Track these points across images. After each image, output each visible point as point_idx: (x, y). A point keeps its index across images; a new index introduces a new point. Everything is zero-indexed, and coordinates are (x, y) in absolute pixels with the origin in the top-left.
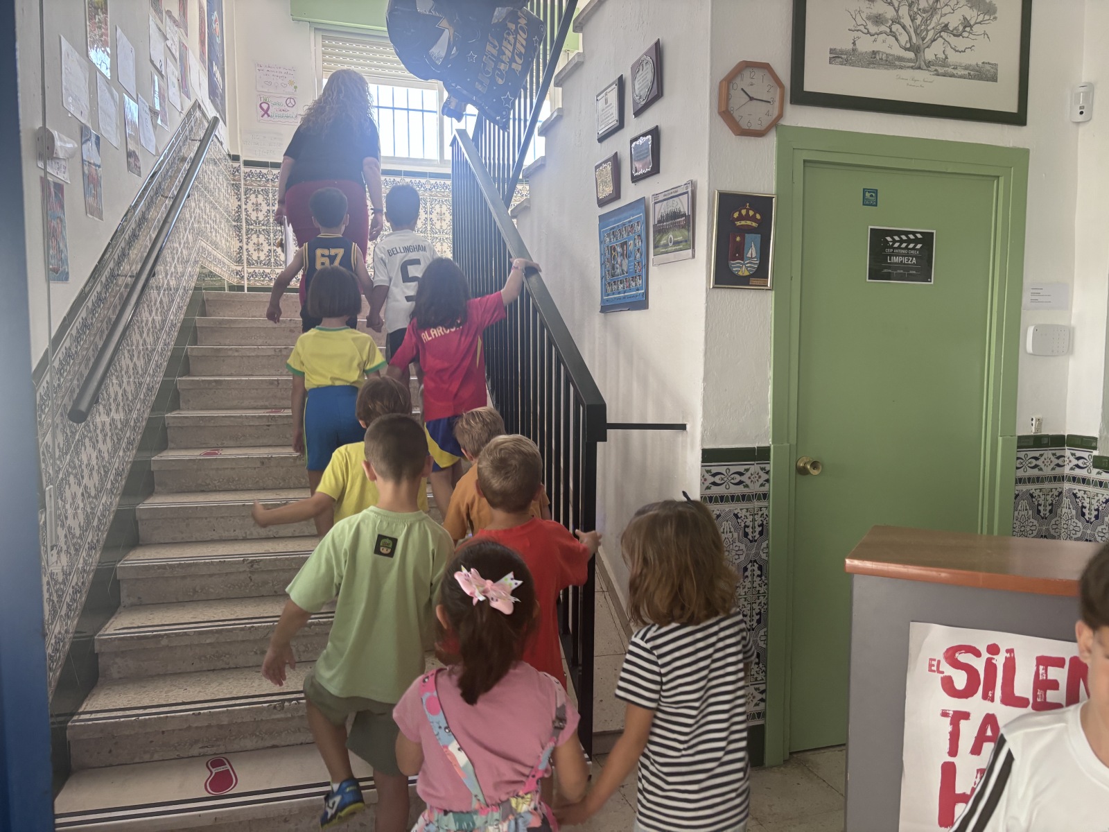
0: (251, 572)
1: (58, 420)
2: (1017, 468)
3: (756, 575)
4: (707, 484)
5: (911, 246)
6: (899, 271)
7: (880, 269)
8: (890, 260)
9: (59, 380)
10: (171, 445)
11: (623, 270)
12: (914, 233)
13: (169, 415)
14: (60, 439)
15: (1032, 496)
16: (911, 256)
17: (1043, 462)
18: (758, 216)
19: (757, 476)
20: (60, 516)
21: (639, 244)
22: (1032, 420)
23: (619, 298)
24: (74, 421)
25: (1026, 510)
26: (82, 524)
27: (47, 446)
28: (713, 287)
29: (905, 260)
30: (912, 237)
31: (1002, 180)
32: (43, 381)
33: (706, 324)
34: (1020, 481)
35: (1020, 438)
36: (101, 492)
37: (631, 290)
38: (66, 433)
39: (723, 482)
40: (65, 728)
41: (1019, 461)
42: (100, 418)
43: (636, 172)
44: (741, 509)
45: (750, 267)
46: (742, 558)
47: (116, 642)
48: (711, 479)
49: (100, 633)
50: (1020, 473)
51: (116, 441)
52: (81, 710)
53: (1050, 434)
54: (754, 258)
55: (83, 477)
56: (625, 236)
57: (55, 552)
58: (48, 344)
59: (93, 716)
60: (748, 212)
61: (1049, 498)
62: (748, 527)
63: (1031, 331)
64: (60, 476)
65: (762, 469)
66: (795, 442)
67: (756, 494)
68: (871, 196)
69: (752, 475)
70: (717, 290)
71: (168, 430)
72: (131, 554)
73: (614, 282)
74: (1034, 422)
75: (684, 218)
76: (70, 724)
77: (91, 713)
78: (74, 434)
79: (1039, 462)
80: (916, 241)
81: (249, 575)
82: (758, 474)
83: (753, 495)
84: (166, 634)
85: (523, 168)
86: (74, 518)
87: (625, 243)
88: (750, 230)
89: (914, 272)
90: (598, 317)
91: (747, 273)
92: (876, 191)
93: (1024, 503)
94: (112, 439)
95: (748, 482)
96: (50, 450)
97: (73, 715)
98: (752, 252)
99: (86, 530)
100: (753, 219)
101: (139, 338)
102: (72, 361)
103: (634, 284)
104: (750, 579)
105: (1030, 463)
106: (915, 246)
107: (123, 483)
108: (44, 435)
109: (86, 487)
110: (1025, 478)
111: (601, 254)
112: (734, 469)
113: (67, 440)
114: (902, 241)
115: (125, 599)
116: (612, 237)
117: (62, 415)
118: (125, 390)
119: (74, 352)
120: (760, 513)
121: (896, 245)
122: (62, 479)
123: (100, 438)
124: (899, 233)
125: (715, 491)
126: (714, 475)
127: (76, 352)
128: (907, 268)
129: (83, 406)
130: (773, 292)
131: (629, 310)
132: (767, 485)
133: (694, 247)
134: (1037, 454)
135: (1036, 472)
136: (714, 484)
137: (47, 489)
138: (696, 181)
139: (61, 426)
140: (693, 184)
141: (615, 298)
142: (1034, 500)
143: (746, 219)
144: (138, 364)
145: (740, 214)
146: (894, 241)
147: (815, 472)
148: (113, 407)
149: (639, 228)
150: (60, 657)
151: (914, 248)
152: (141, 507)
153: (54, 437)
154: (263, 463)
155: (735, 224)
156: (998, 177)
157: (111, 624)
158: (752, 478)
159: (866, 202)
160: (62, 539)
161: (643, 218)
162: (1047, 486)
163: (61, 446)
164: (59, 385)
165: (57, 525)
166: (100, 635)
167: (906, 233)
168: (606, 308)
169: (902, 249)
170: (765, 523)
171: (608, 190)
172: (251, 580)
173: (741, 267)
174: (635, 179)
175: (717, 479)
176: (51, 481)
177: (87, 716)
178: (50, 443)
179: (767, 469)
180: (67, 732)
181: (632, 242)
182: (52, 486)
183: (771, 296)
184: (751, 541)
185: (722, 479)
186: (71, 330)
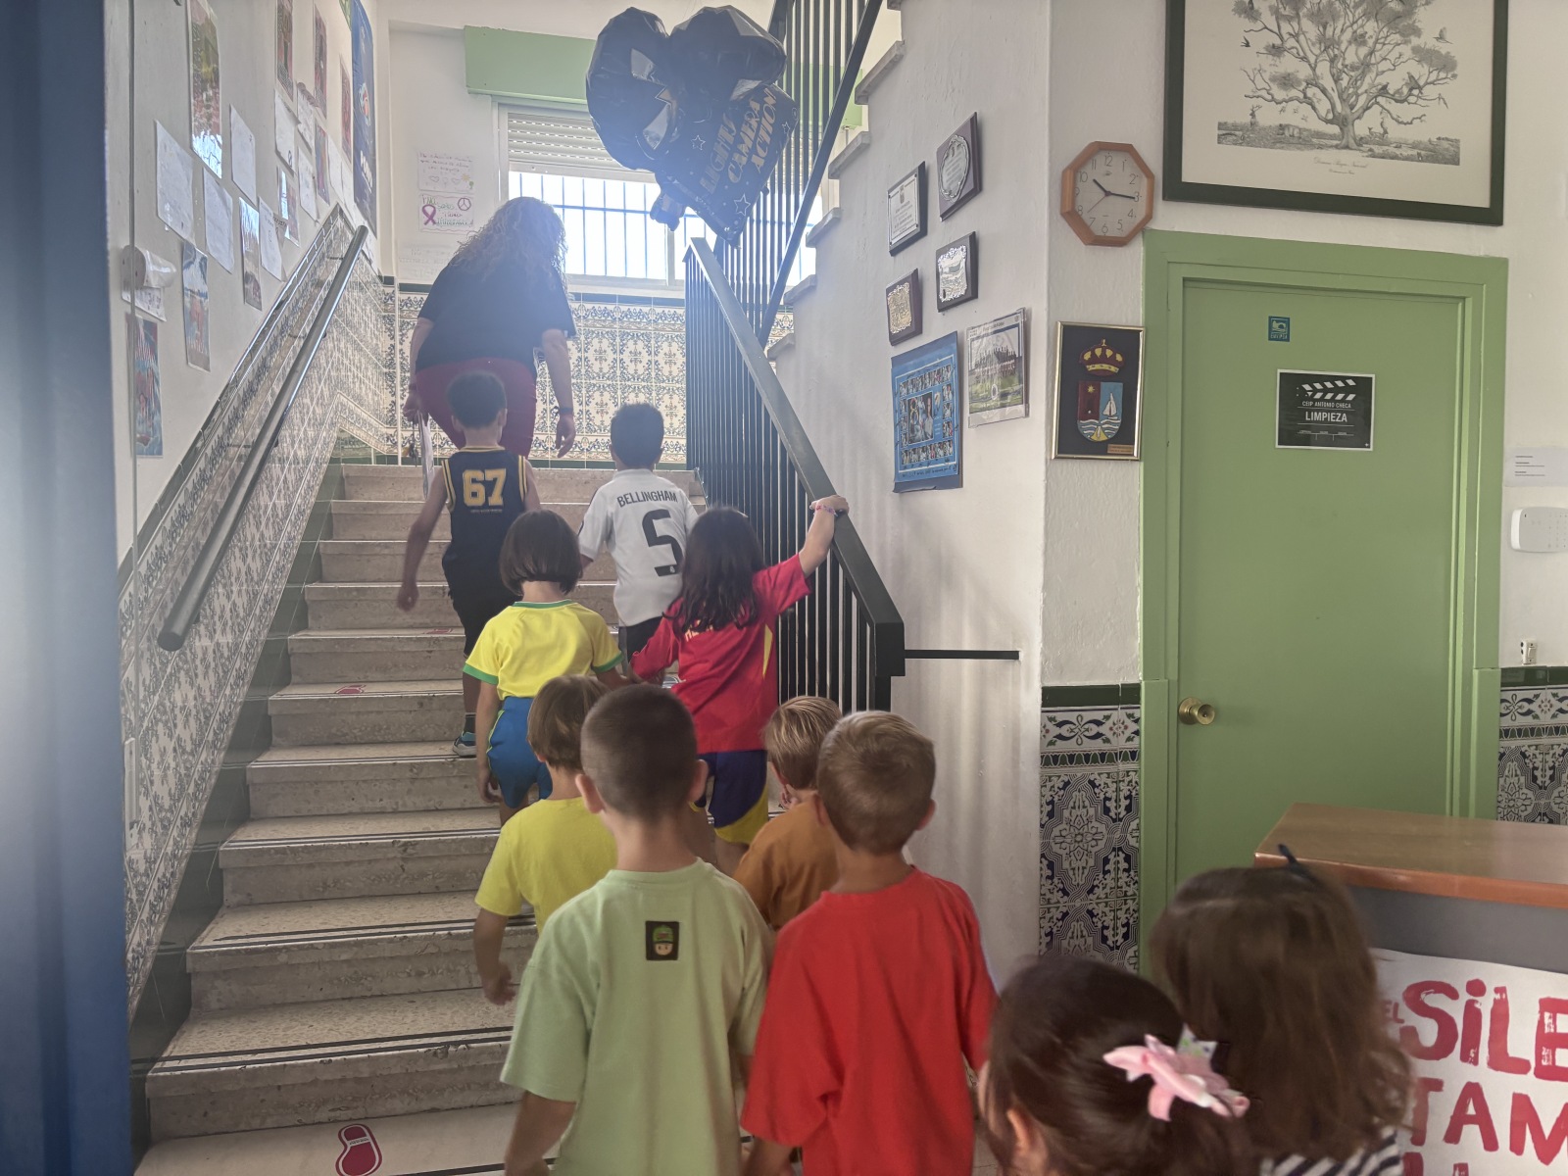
0: (403, 859)
1: (144, 645)
2: (1502, 715)
3: (1121, 869)
4: (1050, 737)
5: (1340, 397)
6: (1322, 433)
7: (1294, 430)
8: (1310, 417)
9: (147, 591)
10: (295, 678)
11: (925, 434)
12: (1343, 379)
13: (293, 637)
14: (146, 672)
15: (1523, 754)
16: (1339, 411)
17: (1540, 706)
18: (1119, 358)
19: (1123, 727)
20: (143, 780)
21: (949, 396)
22: (1522, 645)
23: (921, 473)
24: (164, 649)
25: (1516, 775)
26: (173, 792)
27: (128, 682)
28: (1056, 458)
29: (1331, 417)
30: (1340, 384)
31: (1469, 302)
32: (124, 593)
33: (1045, 510)
34: (1506, 733)
35: (1504, 671)
36: (199, 746)
37: (937, 461)
38: (155, 665)
39: (1073, 734)
40: (144, 1080)
41: (1504, 704)
42: (201, 643)
43: (944, 297)
44: (1099, 774)
45: (1108, 428)
46: (1101, 844)
47: (217, 957)
48: (1057, 731)
49: (194, 944)
50: (1507, 722)
51: (221, 674)
52: (165, 1055)
53: (1549, 665)
54: (1114, 416)
55: (175, 726)
56: (929, 386)
57: (135, 830)
58: (132, 541)
59: (183, 1063)
60: (1104, 352)
61: (1549, 758)
62: (1110, 799)
63: (1516, 516)
64: (145, 724)
65: (1130, 716)
66: (1176, 678)
67: (1121, 752)
68: (1281, 327)
69: (1114, 724)
70: (1064, 462)
71: (292, 659)
72: (239, 831)
73: (914, 450)
74: (1524, 648)
75: (1013, 361)
76: (150, 1074)
77: (179, 1058)
78: (165, 665)
79: (1534, 707)
80: (1347, 390)
81: (401, 863)
82: (1123, 723)
83: (1116, 754)
84: (285, 947)
85: (786, 291)
86: (163, 783)
87: (930, 396)
88: (1109, 377)
89: (1345, 434)
90: (891, 499)
91: (1103, 438)
92: (1287, 321)
93: (1512, 766)
94: (216, 672)
95: (1109, 734)
96: (133, 689)
97: (155, 1060)
98: (1111, 407)
99: (179, 800)
100: (1112, 361)
101: (254, 530)
102: (164, 565)
103: (941, 452)
104: (1113, 875)
105: (1520, 707)
106: (1345, 397)
107: (230, 732)
108: (126, 667)
109: (179, 739)
110: (1513, 730)
111: (895, 411)
112: (1088, 716)
113: (156, 673)
114: (1326, 391)
115: (230, 898)
116: (910, 387)
117: (149, 640)
118: (234, 604)
119: (167, 552)
120: (1127, 779)
121: (1318, 395)
122: (148, 729)
123: (200, 670)
124: (1321, 379)
125: (1062, 747)
126: (1060, 725)
127: (170, 552)
128: (1333, 428)
129: (178, 628)
130: (1142, 463)
131: (935, 488)
132: (1136, 739)
133: (1027, 402)
134: (1530, 694)
135: (1528, 721)
136: (1060, 737)
137: (127, 743)
138: (1030, 310)
139: (147, 655)
140: (1026, 314)
141: (915, 472)
142: (1527, 761)
143: (1101, 361)
144: (253, 567)
145: (1093, 354)
146: (1315, 391)
147: (1206, 721)
148: (219, 627)
149: (950, 375)
150: (138, 978)
151: (1343, 400)
152: (254, 765)
153: (138, 670)
154: (421, 705)
155: (1086, 369)
156: (1464, 298)
157: (210, 931)
158: (1114, 728)
159: (1273, 336)
160: (146, 813)
161: (955, 361)
162: (1545, 740)
163: (147, 682)
164: (146, 598)
165: (139, 793)
166: (195, 948)
167: (1332, 379)
168: (903, 486)
169: (1328, 401)
170: (1134, 793)
171: (905, 320)
172: (404, 870)
173: (1095, 429)
174: (944, 307)
175: (1064, 731)
176: (132, 732)
177: (175, 1064)
178: (132, 679)
179: (1136, 716)
180: (146, 1084)
181: (938, 394)
182: (133, 739)
183: (1140, 467)
184: (1114, 821)
185: (1072, 731)
186: (164, 522)
